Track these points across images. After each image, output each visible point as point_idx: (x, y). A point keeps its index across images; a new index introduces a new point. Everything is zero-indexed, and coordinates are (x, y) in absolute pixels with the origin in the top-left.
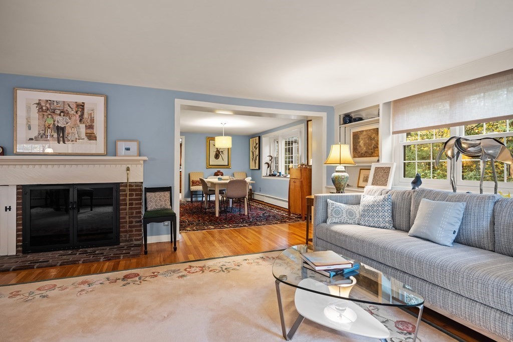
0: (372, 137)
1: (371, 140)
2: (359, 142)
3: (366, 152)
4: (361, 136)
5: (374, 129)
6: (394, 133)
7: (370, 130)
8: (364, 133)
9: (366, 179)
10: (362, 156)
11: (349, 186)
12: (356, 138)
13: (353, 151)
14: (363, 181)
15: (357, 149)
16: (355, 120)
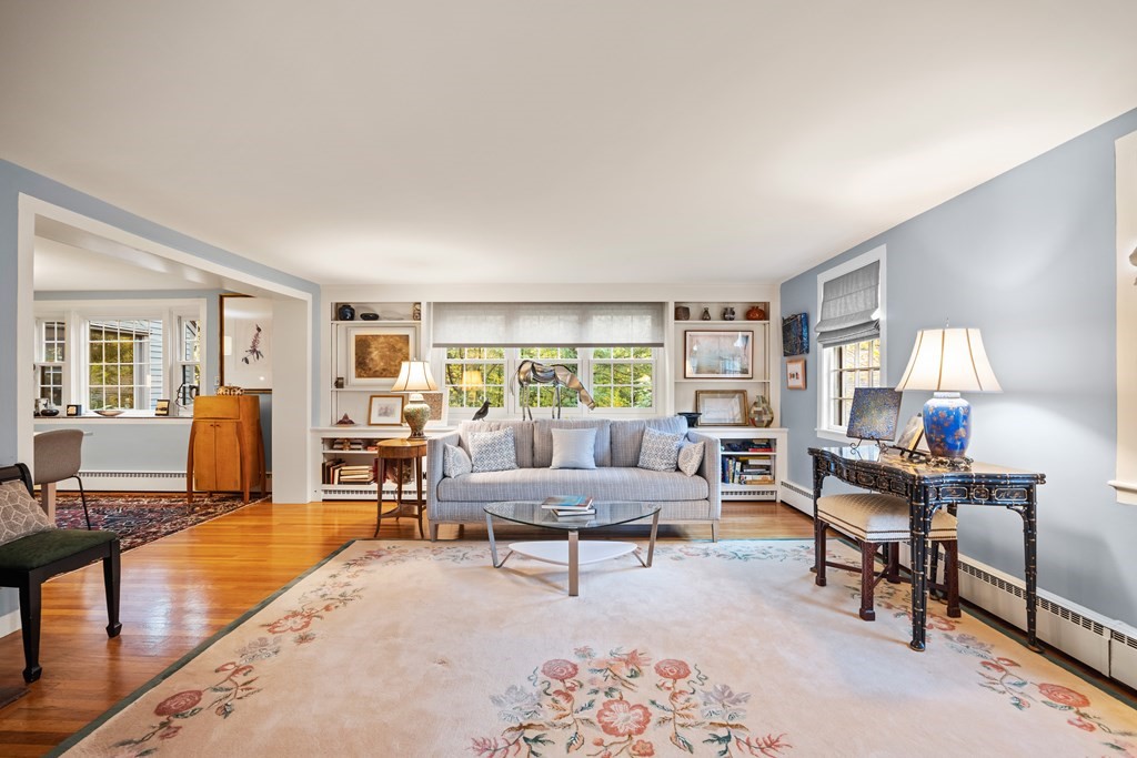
0: (398, 347)
1: (395, 351)
2: (371, 353)
3: (384, 370)
4: (374, 345)
5: (400, 336)
6: (435, 345)
7: (392, 336)
8: (382, 340)
9: (385, 412)
10: (376, 375)
11: (351, 422)
12: (363, 345)
13: (356, 367)
14: (380, 415)
15: (365, 364)
16: (366, 317)
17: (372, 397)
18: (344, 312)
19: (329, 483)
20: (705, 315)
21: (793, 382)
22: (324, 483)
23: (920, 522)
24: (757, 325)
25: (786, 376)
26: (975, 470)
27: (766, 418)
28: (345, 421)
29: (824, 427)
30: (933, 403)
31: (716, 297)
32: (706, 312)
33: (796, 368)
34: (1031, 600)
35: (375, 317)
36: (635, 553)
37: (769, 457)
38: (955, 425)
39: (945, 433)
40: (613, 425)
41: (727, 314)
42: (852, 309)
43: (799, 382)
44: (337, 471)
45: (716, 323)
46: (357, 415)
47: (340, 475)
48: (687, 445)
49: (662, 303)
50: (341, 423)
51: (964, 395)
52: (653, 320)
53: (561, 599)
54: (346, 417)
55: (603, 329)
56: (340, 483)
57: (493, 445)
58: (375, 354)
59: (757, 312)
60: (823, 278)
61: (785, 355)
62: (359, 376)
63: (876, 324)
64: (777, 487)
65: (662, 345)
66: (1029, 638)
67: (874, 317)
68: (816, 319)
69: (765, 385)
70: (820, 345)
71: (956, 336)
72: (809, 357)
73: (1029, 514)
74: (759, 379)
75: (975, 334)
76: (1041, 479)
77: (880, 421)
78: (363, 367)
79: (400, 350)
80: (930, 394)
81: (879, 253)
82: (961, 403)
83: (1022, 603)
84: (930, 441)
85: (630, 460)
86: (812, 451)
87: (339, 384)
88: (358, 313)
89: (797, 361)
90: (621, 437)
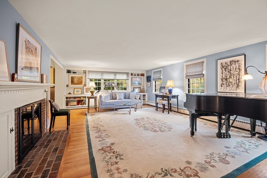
1: (79, 80)
3: (77, 83)
4: (75, 78)
5: (81, 77)
8: (77, 77)
9: (78, 92)
10: (75, 84)
11: (71, 94)
12: (72, 78)
13: (71, 83)
14: (76, 92)
15: (73, 82)
16: (74, 73)
17: (74, 89)
18: (69, 72)
19: (67, 106)
20: (135, 75)
21: (148, 86)
22: (66, 106)
23: (168, 100)
24: (142, 77)
25: (147, 85)
26: (173, 95)
27: (144, 91)
28: (70, 94)
29: (153, 92)
30: (169, 88)
31: (136, 72)
32: (135, 74)
33: (149, 84)
34: (178, 108)
35: (76, 73)
36: (134, 110)
37: (144, 97)
38: (171, 90)
39: (170, 91)
40: (125, 93)
41: (138, 75)
42: (158, 76)
43: (150, 86)
44: (69, 103)
45: (137, 76)
46: (72, 92)
47: (70, 104)
48: (137, 95)
49: (128, 73)
50: (69, 94)
51: (172, 87)
52: (127, 75)
53: (128, 115)
54: (70, 93)
55: (119, 77)
56: (70, 106)
57: (107, 96)
58: (75, 80)
59: (142, 75)
60: (153, 71)
61: (147, 82)
62: (72, 84)
63: (161, 78)
64: (146, 102)
65: (128, 80)
66: (178, 112)
67: (161, 77)
68: (152, 77)
69: (144, 86)
70: (153, 81)
71: (171, 81)
72: (151, 82)
73: (178, 99)
74: (143, 85)
75: (173, 81)
76: (178, 96)
77: (163, 91)
78: (72, 82)
79: (81, 79)
80: (169, 87)
81: (161, 69)
82: (171, 88)
83: (177, 109)
84: (169, 92)
85: (128, 98)
86: (155, 95)
87: (67, 86)
88: (72, 72)
89: (149, 83)
90: (126, 95)
